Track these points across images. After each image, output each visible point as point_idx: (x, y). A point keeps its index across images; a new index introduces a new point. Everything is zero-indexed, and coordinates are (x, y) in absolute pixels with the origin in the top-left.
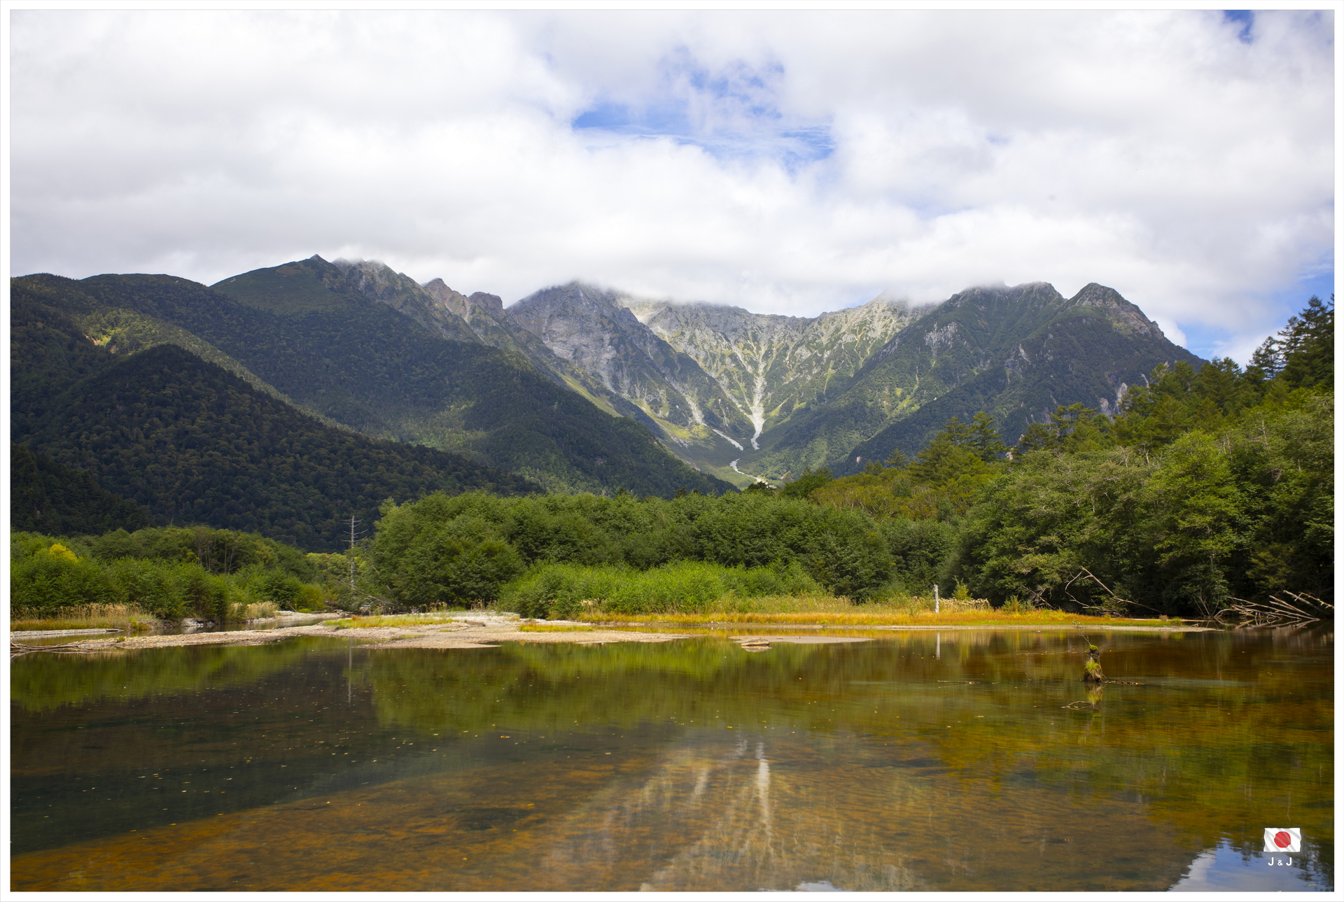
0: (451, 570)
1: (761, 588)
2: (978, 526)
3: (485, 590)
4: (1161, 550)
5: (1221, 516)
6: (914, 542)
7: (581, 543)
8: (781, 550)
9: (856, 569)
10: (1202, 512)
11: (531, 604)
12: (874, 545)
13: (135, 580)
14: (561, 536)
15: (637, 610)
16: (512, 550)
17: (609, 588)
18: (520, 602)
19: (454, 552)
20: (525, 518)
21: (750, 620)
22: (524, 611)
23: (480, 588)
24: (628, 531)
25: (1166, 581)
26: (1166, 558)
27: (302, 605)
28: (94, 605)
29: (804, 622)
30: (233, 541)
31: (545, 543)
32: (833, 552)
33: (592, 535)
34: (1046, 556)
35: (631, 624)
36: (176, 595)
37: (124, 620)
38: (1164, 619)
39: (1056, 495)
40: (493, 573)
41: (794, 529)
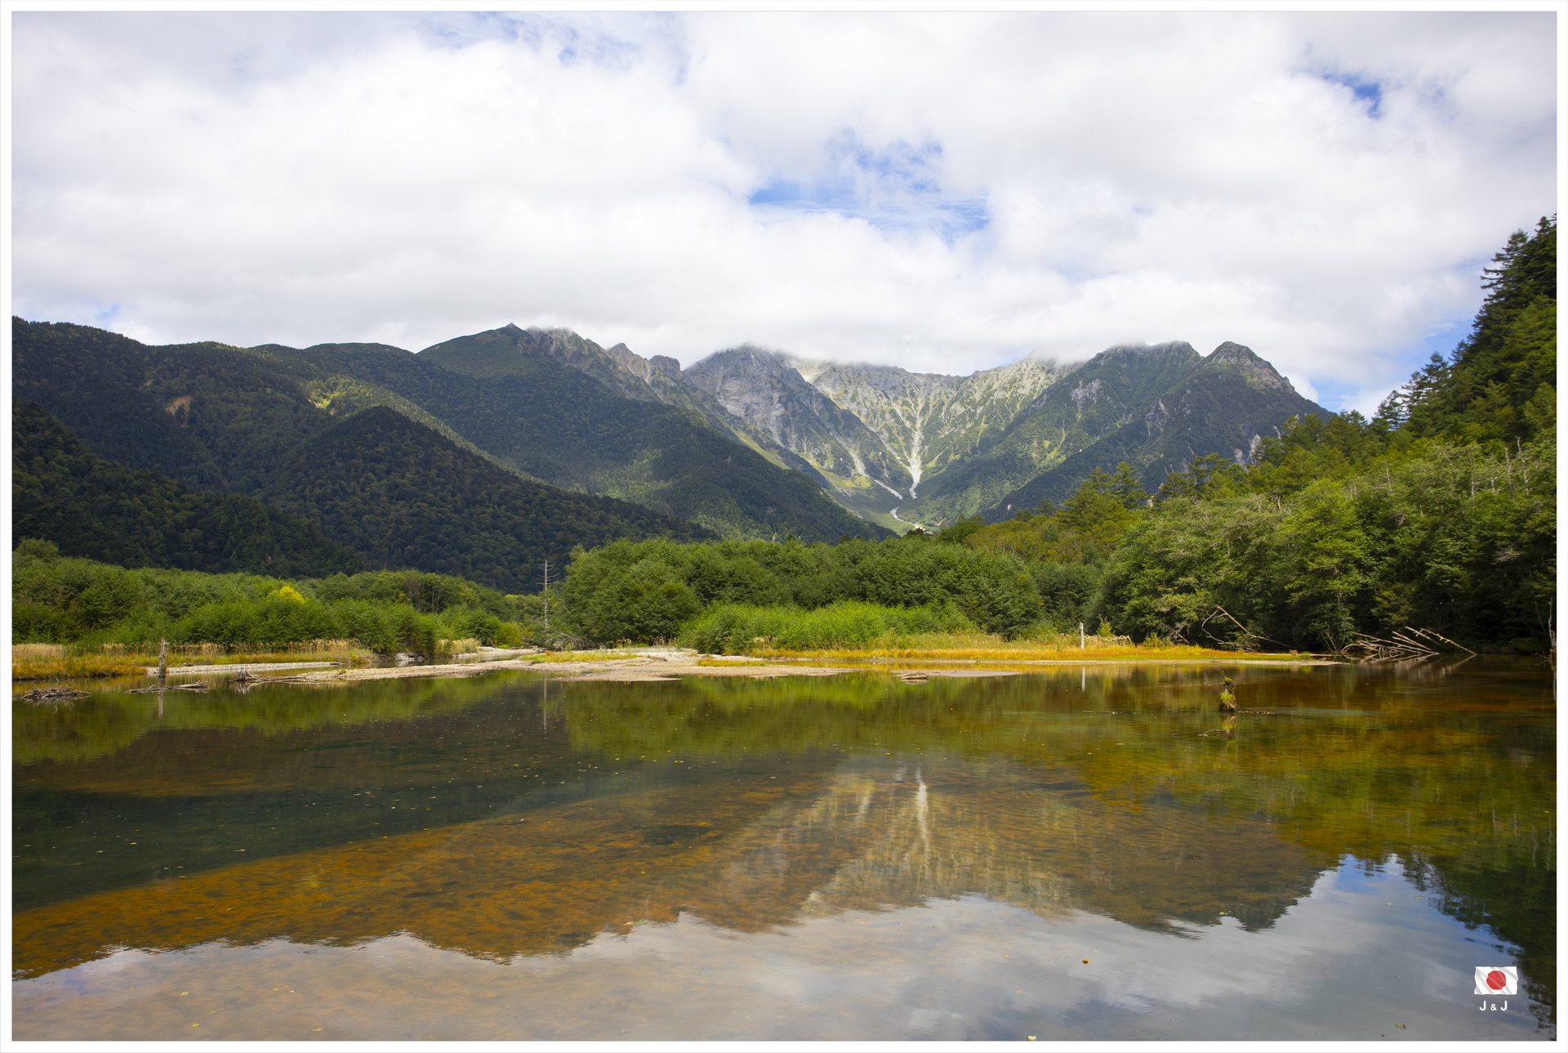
0: (635, 610)
1: (920, 626)
2: (1121, 568)
3: (666, 628)
4: (1292, 590)
5: (1347, 558)
6: (1061, 584)
7: (754, 585)
8: (938, 591)
9: (1007, 608)
10: (1330, 554)
11: (708, 640)
12: (1024, 587)
13: (354, 619)
14: (735, 579)
15: (805, 646)
16: (690, 591)
17: (779, 626)
18: (698, 639)
19: (638, 594)
20: (702, 562)
21: (909, 656)
22: (701, 647)
23: (662, 627)
24: (797, 574)
25: (1296, 619)
26: (1296, 597)
27: (502, 641)
28: (319, 641)
29: (959, 657)
30: (439, 583)
31: (720, 585)
32: (986, 593)
33: (763, 577)
34: (1184, 595)
35: (799, 659)
36: (390, 632)
37: (345, 654)
38: (1294, 653)
39: (1193, 539)
40: (673, 613)
41: (950, 572)
